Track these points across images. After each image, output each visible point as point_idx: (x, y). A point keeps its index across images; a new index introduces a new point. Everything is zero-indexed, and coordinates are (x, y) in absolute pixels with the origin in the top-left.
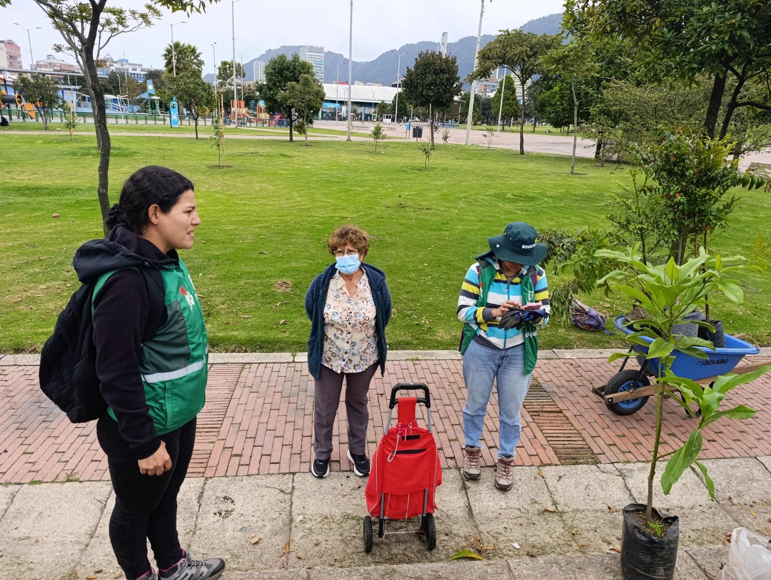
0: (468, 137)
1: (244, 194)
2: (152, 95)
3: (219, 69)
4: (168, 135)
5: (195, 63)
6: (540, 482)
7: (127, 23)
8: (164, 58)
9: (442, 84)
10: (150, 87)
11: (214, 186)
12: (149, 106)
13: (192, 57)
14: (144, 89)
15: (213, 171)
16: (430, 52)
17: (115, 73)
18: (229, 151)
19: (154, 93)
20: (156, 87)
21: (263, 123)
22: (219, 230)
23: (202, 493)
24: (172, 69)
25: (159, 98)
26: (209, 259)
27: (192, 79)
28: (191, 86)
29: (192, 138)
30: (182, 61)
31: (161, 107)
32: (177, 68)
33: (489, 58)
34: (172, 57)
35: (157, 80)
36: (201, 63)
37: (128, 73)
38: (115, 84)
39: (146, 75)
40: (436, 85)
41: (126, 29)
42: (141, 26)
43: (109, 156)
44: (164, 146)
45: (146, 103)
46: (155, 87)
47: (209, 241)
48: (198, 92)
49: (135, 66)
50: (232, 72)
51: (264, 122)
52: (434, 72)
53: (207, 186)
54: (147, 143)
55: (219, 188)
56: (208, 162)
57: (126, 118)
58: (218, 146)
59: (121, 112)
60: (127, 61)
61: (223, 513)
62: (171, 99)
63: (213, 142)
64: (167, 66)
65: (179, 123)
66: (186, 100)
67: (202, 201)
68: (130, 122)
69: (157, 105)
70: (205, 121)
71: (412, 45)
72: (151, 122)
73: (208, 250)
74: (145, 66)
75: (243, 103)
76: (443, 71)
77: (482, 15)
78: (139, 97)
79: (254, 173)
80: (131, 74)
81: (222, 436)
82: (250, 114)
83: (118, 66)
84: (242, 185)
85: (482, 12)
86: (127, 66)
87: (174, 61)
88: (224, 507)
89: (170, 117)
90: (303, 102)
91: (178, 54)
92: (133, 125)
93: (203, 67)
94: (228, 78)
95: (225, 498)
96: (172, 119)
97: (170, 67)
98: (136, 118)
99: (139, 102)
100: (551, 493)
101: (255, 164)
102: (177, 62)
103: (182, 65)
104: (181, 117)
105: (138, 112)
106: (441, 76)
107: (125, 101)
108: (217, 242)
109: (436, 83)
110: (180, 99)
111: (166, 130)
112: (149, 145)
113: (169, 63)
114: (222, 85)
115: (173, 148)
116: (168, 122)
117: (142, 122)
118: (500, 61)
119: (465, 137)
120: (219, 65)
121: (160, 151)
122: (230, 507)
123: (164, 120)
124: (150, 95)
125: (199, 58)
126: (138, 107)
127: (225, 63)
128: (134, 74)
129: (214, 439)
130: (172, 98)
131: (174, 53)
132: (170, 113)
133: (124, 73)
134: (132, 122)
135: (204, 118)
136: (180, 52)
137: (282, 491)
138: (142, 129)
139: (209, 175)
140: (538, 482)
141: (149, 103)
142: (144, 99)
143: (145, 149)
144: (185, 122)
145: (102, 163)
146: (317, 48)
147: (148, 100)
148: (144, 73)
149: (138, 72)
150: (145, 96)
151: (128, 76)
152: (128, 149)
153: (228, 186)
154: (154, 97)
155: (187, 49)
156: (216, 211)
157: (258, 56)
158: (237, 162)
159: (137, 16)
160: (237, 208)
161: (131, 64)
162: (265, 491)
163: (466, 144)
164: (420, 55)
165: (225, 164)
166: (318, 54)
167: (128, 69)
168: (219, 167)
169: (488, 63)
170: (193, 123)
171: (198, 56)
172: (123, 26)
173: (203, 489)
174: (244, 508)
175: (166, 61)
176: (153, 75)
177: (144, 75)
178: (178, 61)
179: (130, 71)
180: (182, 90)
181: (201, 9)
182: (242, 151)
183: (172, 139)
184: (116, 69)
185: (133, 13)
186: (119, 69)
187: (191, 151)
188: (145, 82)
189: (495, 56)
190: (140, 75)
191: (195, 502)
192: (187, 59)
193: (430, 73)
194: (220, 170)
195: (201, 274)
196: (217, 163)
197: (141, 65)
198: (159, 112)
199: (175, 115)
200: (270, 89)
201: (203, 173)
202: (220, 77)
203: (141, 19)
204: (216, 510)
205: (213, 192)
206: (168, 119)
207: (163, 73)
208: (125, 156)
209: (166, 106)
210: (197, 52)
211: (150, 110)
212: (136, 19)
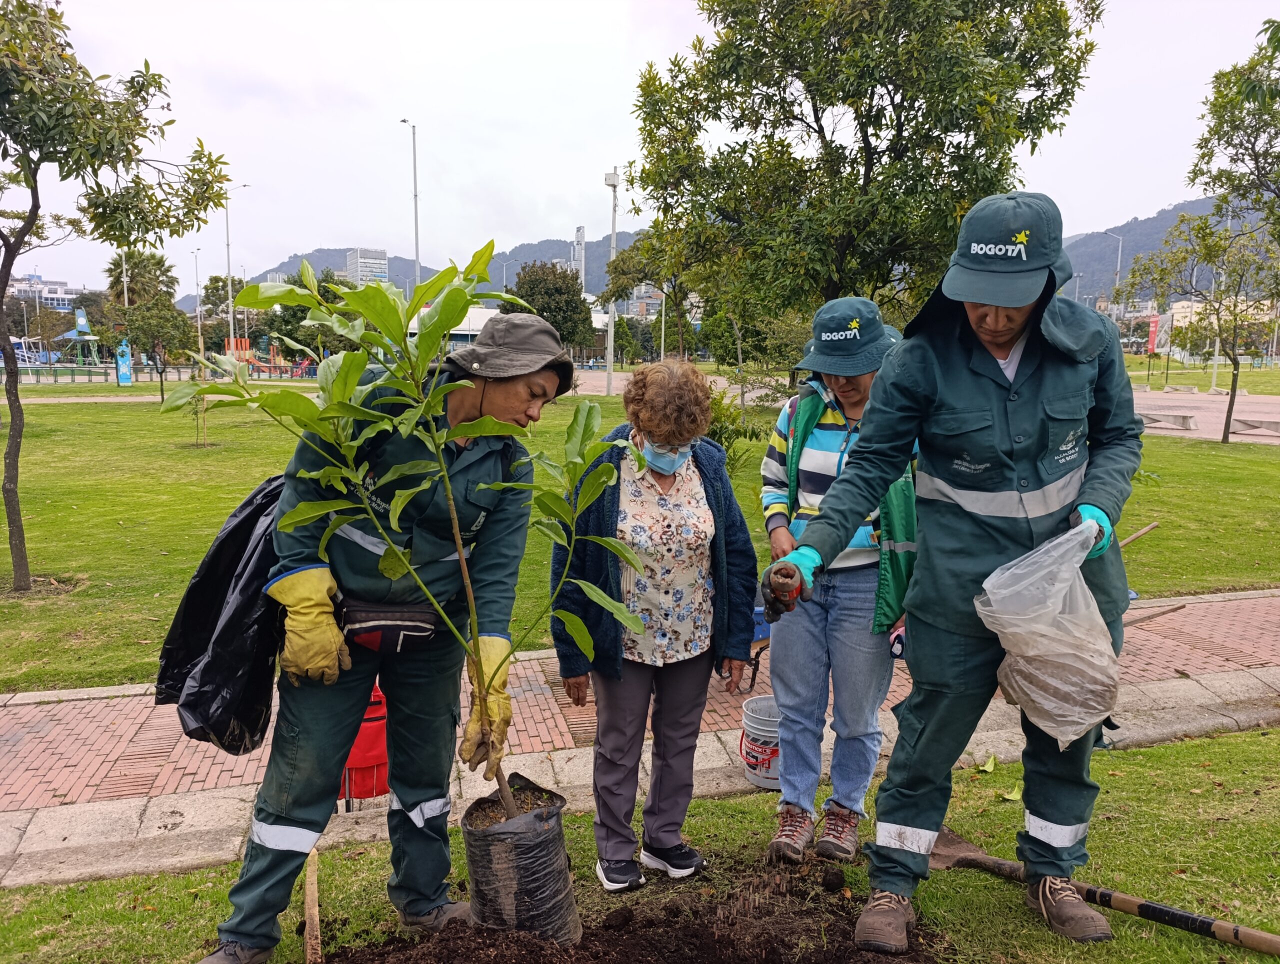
0: (609, 384)
1: (235, 485)
2: (85, 334)
3: (206, 288)
4: (113, 399)
5: (162, 282)
6: (547, 765)
7: (46, 234)
8: (107, 274)
9: (560, 309)
10: (82, 321)
11: (186, 476)
12: (79, 351)
13: (158, 273)
14: (71, 324)
15: (186, 452)
16: (538, 264)
17: (18, 299)
18: (216, 421)
19: (88, 331)
20: (92, 322)
21: (282, 373)
22: (190, 536)
23: (144, 811)
24: (122, 292)
25: (97, 338)
26: (171, 575)
27: (155, 312)
28: (154, 322)
29: (154, 403)
30: (139, 278)
31: (100, 351)
32: (131, 290)
33: (624, 273)
34: (121, 272)
35: (93, 309)
36: (173, 281)
37: (40, 297)
38: (17, 318)
39: (74, 301)
40: (551, 311)
41: (44, 243)
42: (70, 238)
43: (20, 437)
44: (105, 417)
45: (73, 348)
46: (90, 321)
47: (172, 551)
48: (165, 330)
49: (53, 285)
50: (227, 292)
51: (283, 371)
52: (546, 293)
53: (175, 475)
54: (76, 413)
55: (194, 478)
56: (178, 440)
57: (37, 373)
58: (196, 413)
59: (28, 365)
60: (39, 277)
61: (169, 826)
62: (119, 343)
63: (189, 408)
64: (112, 286)
65: (133, 379)
66: (144, 344)
67: (165, 497)
68: (43, 379)
69: (94, 350)
70: (179, 372)
71: (530, 246)
72: (81, 379)
73: (171, 563)
74: (70, 286)
75: (246, 341)
76: (559, 291)
77: (615, 211)
78: (60, 338)
79: (254, 452)
80: (46, 299)
81: (173, 758)
82: (260, 359)
83: (24, 286)
84: (233, 472)
85: (615, 206)
86: (40, 287)
87: (125, 279)
88: (170, 821)
89: (117, 368)
90: (341, 342)
91: (133, 268)
92: (50, 385)
93: (176, 287)
94: (222, 302)
95: (173, 812)
96: (120, 373)
97: (119, 288)
98: (55, 373)
99: (61, 345)
100: (555, 774)
101: (258, 439)
102: (131, 281)
103: (139, 285)
104: (137, 368)
105: (58, 361)
106: (557, 297)
107: (35, 344)
108: (184, 553)
109: (550, 308)
110: (133, 342)
111: (109, 390)
112: (79, 416)
113: (117, 282)
114: (209, 314)
115: (122, 420)
116: (112, 377)
117: (64, 380)
118: (640, 276)
119: (605, 383)
120: (206, 282)
121: (98, 426)
122: (178, 819)
123: (106, 374)
124: (82, 333)
125: (169, 274)
126: (59, 354)
127: (215, 280)
128: (52, 299)
129: (163, 763)
130: (121, 341)
131: (125, 266)
132: (117, 363)
133: (34, 299)
134: (49, 380)
135: (177, 367)
136: (136, 265)
137: (242, 800)
138: (65, 391)
139: (180, 460)
140: (544, 765)
141: (79, 346)
142: (70, 340)
143: (72, 424)
144: (144, 377)
145: (10, 447)
146: (376, 252)
147: (76, 342)
148: (70, 297)
149: (60, 295)
150: (72, 335)
151: (40, 303)
152: (41, 425)
153: (209, 473)
154: (87, 338)
155: (148, 260)
156: (187, 510)
157: (275, 265)
158: (229, 436)
159: (62, 222)
160: (222, 505)
161: (45, 283)
162: (221, 802)
163: (608, 395)
164: (523, 269)
165: (209, 441)
166: (378, 261)
167: (40, 292)
168: (197, 446)
169: (624, 280)
170: (156, 377)
171: (168, 270)
172: (39, 237)
173: (146, 806)
174: (196, 819)
175: (111, 279)
176: (87, 301)
177: (69, 300)
178: (132, 279)
179: (45, 294)
180: (137, 328)
181: (158, 244)
182: (240, 420)
183: (120, 406)
184: (20, 291)
185: (57, 218)
186: (25, 291)
187: (151, 424)
188: (73, 313)
189: (633, 269)
190: (63, 300)
191: (136, 819)
192: (147, 275)
193: (540, 293)
194: (198, 451)
195: (157, 595)
196: (193, 440)
197: (65, 284)
198: (97, 360)
199: (125, 366)
200: (287, 323)
201: (169, 456)
202: (206, 300)
203: (70, 228)
204: (161, 825)
205: (185, 484)
206: (113, 373)
207: (106, 297)
208: (37, 436)
209: (109, 351)
210: (167, 264)
211: (80, 358)
212: (61, 226)
